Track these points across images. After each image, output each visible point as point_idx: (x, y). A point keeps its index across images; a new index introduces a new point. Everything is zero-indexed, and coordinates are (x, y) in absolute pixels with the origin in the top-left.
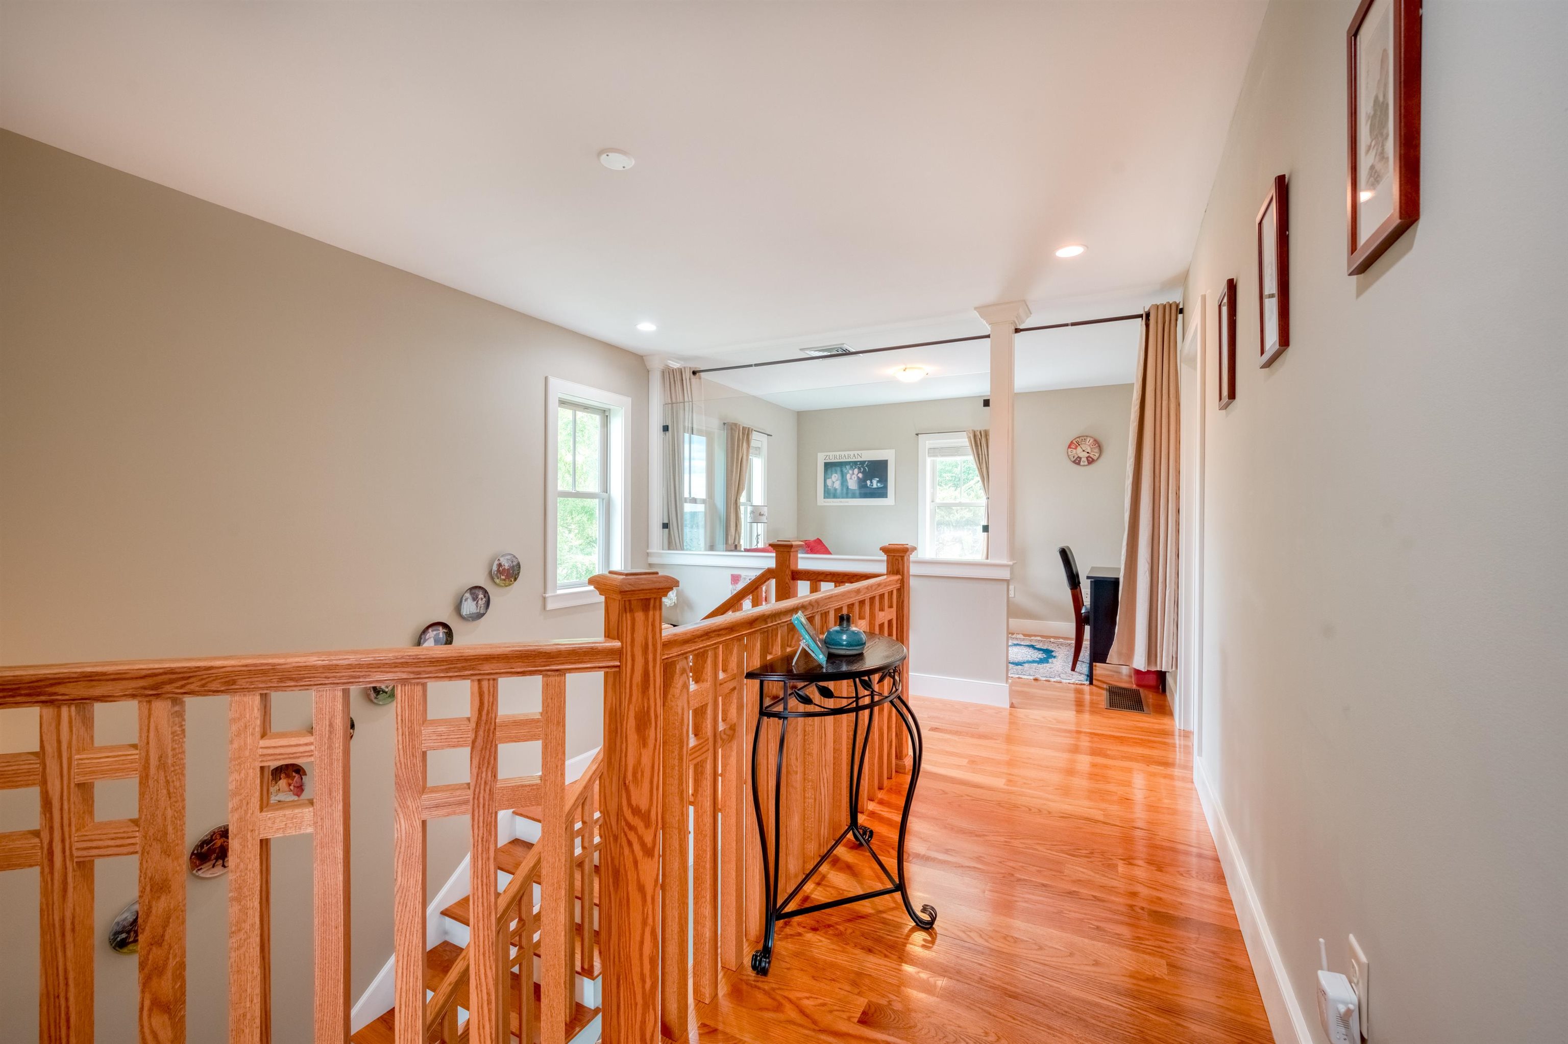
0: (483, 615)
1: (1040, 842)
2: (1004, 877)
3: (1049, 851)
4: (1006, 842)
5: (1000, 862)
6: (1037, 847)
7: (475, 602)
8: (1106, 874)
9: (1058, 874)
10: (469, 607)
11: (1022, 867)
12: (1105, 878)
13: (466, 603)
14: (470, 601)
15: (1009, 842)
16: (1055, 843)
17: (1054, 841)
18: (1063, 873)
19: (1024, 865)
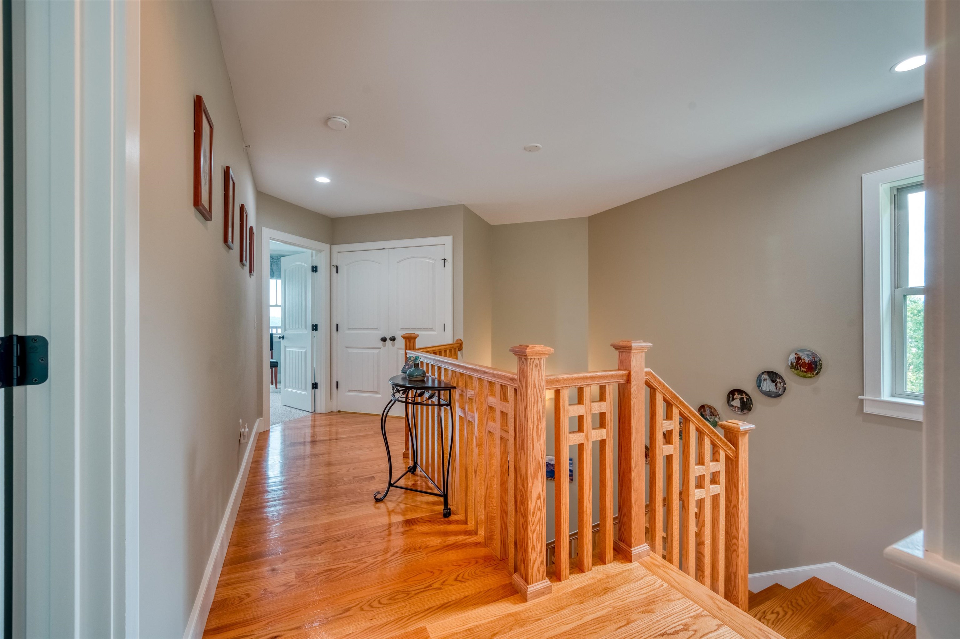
0: (780, 395)
1: (355, 570)
2: (362, 534)
3: (345, 565)
4: (376, 558)
5: (370, 542)
6: (354, 565)
7: (774, 384)
8: (303, 566)
9: (334, 551)
10: (768, 386)
11: (356, 545)
12: (304, 563)
13: (765, 383)
14: (769, 381)
15: (374, 558)
16: (344, 574)
17: (345, 576)
18: (331, 553)
19: (356, 547)
